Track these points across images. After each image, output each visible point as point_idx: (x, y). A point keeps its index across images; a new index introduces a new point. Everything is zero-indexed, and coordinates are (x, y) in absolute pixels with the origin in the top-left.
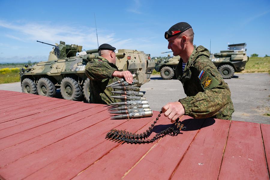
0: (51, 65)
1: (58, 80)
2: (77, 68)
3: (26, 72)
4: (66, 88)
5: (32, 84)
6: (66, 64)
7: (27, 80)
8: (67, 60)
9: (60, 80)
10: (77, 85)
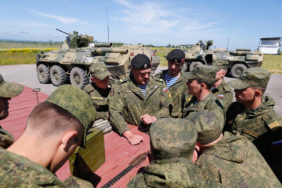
0: (63, 54)
1: (69, 69)
2: (85, 59)
3: (41, 58)
4: (75, 76)
5: (46, 70)
6: (76, 54)
7: (42, 66)
8: (78, 51)
9: (70, 69)
10: (85, 75)
